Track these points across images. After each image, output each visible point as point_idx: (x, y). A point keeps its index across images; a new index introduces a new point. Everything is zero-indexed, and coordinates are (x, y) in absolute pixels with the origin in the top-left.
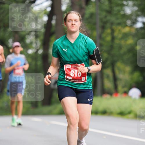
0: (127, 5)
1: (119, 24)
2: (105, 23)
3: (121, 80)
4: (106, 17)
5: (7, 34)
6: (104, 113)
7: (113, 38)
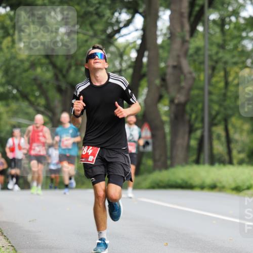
0: (247, 37)
1: (235, 64)
2: (217, 62)
3: (237, 141)
4: (217, 53)
6: (213, 187)
7: (227, 84)
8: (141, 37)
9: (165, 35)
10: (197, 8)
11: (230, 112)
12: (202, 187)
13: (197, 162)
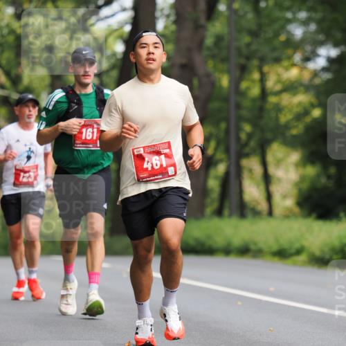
1: (277, 60)
6: (244, 251)
8: (131, 21)
9: (168, 16)
11: (269, 135)
12: (227, 251)
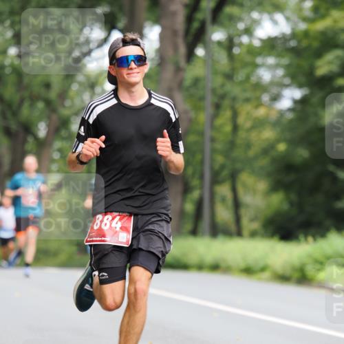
0: (263, 65)
1: (247, 100)
2: (223, 97)
3: (247, 206)
4: (223, 86)
5: (36, 113)
6: (215, 267)
7: (236, 128)
9: (152, 60)
10: (196, 25)
13: (194, 232)
